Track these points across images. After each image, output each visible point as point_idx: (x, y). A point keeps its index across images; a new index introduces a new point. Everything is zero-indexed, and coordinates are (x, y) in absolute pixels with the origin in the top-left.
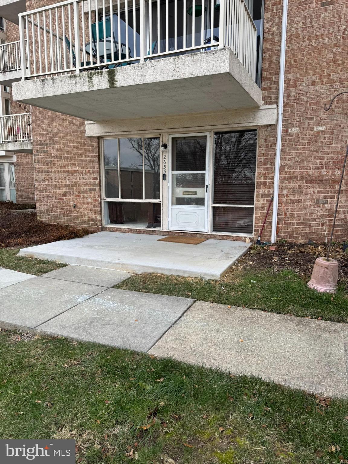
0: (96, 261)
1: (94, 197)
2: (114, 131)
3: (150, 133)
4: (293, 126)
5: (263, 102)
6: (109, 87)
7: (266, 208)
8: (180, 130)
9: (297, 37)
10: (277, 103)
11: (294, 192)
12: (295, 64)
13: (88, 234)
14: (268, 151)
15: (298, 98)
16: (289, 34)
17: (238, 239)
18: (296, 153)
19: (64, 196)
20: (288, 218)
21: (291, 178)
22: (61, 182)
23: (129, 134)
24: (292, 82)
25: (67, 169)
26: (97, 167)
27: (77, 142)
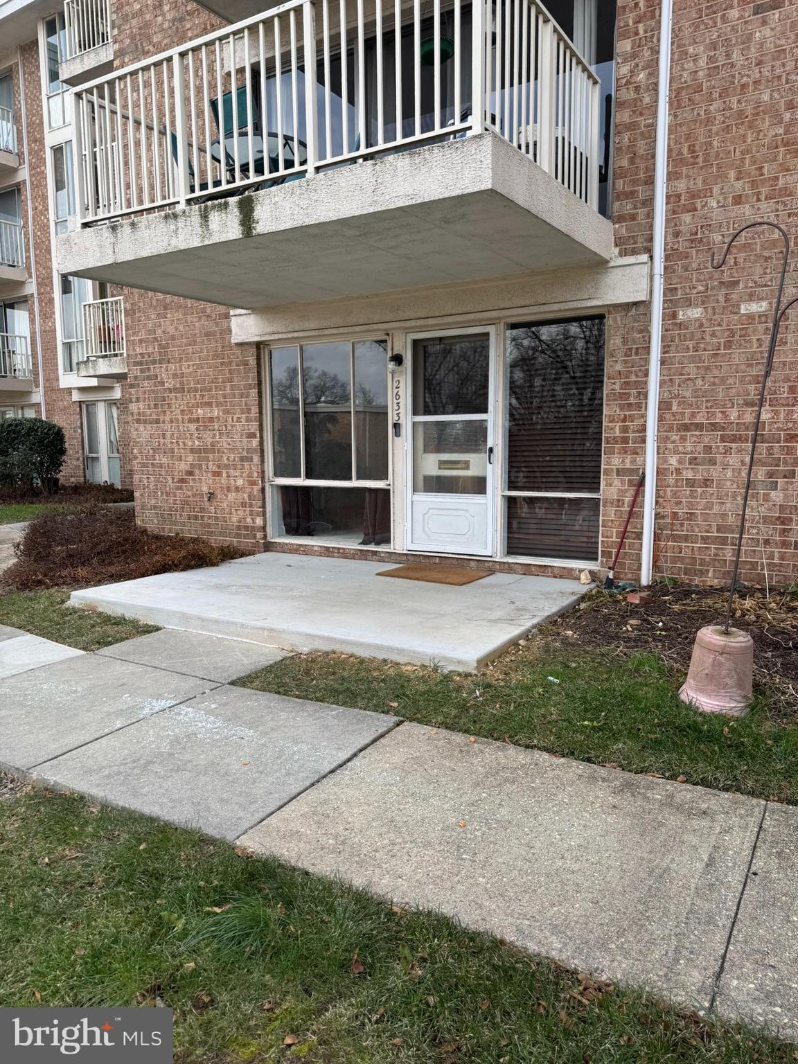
0: (217, 621)
1: (250, 475)
2: (289, 329)
3: (366, 331)
4: (688, 303)
5: (617, 250)
6: (241, 236)
7: (627, 500)
8: (430, 323)
9: (695, 92)
10: (649, 251)
11: (693, 461)
12: (692, 157)
13: (232, 558)
14: (630, 365)
15: (699, 236)
16: (675, 86)
17: (565, 573)
18: (698, 368)
19: (190, 473)
20: (682, 525)
21: (686, 428)
22: (184, 443)
23: (320, 336)
24: (685, 200)
25: (194, 416)
26: (255, 409)
27: (216, 357)
